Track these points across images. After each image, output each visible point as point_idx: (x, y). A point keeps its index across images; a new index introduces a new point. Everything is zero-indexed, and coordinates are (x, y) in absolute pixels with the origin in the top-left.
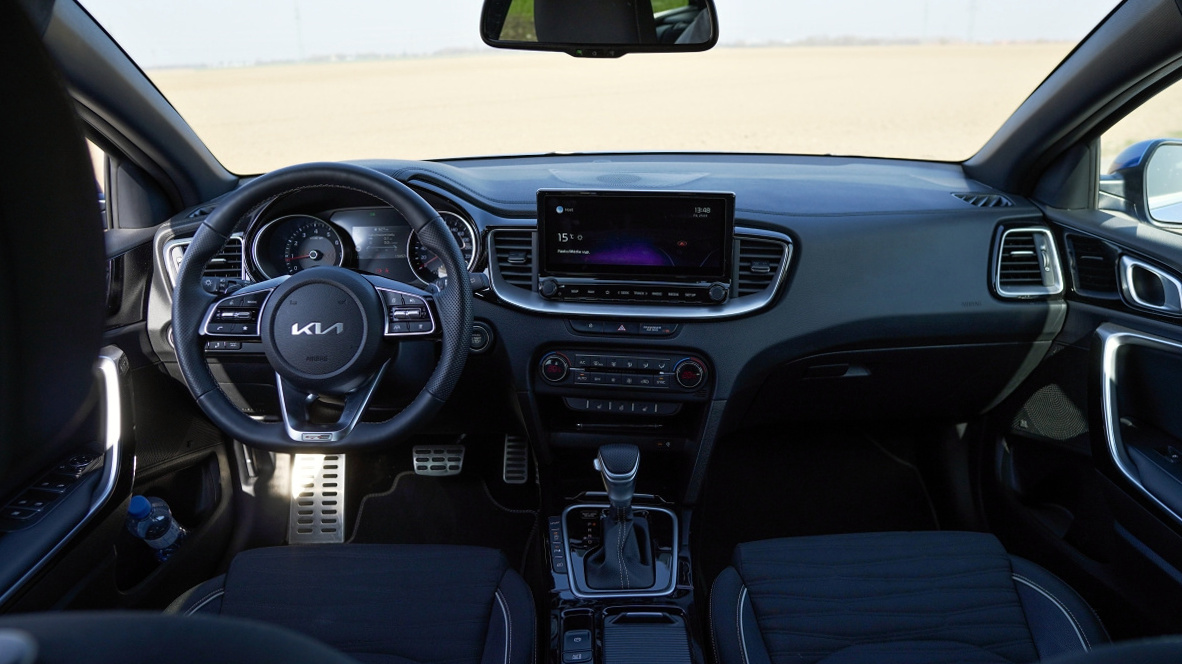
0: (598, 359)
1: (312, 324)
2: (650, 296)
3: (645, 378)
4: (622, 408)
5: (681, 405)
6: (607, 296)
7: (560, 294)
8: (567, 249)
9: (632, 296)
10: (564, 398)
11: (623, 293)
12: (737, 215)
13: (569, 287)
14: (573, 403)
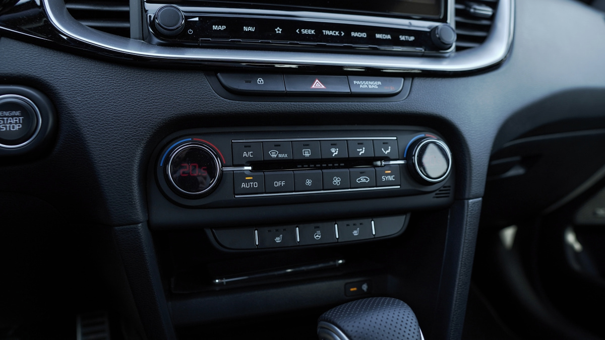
0: (277, 146)
2: (348, 38)
3: (362, 173)
4: (318, 236)
5: (409, 216)
6: (278, 37)
7: (191, 31)
9: (319, 36)
10: (209, 232)
11: (305, 32)
13: (207, 21)
14: (229, 240)
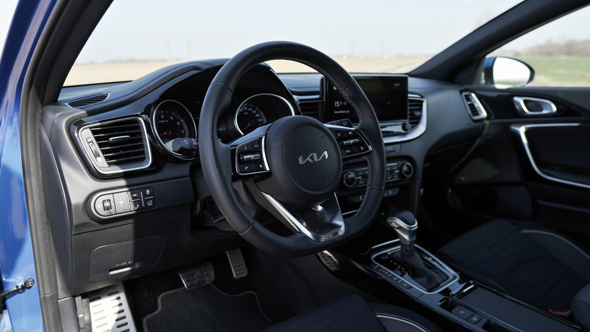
1: (311, 154)
5: (399, 188)
8: (339, 111)
10: (348, 197)
12: (409, 90)
14: (354, 199)
